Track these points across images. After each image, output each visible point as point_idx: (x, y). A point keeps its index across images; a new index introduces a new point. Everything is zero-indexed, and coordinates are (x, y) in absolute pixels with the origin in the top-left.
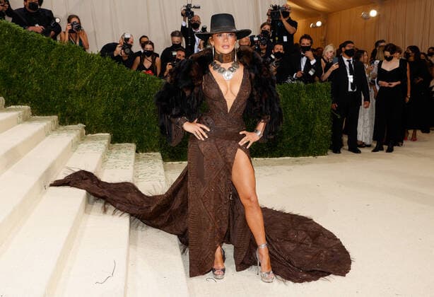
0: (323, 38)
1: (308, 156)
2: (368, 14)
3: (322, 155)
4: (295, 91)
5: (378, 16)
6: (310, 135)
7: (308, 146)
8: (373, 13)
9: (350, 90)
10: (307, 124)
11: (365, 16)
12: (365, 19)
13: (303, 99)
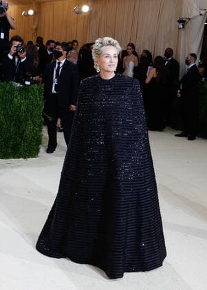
0: (34, 27)
1: (19, 158)
2: (80, 9)
3: (33, 157)
4: (8, 92)
5: (90, 12)
6: (22, 137)
7: (19, 148)
8: (85, 9)
9: (53, 91)
10: (19, 126)
11: (77, 10)
12: (77, 13)
13: (16, 100)
